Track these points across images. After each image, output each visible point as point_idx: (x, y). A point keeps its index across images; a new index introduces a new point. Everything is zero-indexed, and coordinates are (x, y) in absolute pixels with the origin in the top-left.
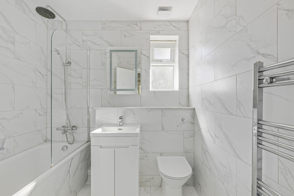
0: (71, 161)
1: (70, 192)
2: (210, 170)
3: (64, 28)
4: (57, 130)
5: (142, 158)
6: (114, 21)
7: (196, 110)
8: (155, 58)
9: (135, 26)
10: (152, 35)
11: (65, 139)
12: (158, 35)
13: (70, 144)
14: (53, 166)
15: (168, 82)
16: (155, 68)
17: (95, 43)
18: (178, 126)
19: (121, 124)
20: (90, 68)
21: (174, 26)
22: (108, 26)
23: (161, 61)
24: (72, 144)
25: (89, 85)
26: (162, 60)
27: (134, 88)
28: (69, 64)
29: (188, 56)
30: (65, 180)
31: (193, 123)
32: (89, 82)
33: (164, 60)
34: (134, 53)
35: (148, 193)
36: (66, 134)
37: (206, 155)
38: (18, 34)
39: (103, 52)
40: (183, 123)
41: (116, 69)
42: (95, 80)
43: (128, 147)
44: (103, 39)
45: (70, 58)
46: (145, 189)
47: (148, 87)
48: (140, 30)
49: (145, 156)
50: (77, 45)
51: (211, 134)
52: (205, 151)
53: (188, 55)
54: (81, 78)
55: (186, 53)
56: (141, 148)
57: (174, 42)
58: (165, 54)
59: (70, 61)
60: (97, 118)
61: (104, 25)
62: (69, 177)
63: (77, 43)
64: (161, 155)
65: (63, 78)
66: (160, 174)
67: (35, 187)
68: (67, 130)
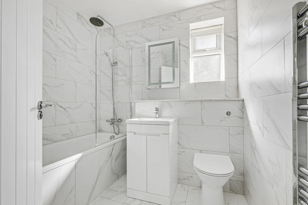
0: (114, 146)
1: (113, 173)
2: (259, 171)
3: (112, 33)
4: (107, 121)
5: (179, 153)
6: (153, 18)
7: (245, 101)
8: (197, 49)
9: (174, 18)
10: (192, 22)
11: (113, 131)
12: (199, 21)
13: (117, 134)
14: (98, 146)
15: (213, 73)
16: (198, 59)
17: (136, 42)
18: (221, 121)
19: (157, 116)
20: (133, 66)
21: (218, 8)
22: (147, 24)
23: (204, 50)
24: (118, 134)
25: (132, 81)
26: (206, 49)
27: (172, 81)
28: (115, 64)
29: (237, 39)
30: (108, 161)
31: (242, 118)
32: (132, 79)
33: (208, 49)
34: (171, 45)
35: (184, 190)
36: (113, 125)
37: (255, 154)
38: (79, 43)
39: (143, 49)
40: (228, 118)
41: (160, 69)
42: (136, 76)
43: (159, 136)
44: (143, 37)
45: (117, 59)
46: (182, 186)
47: (188, 79)
48: (179, 20)
49: (183, 152)
50: (122, 46)
51: (259, 126)
52: (254, 149)
53: (237, 37)
54: (126, 75)
55: (234, 36)
56: (178, 143)
57: (220, 27)
58: (210, 42)
59: (117, 61)
60: (137, 110)
61: (144, 24)
62: (112, 160)
63: (122, 45)
64: (201, 151)
65: (111, 77)
66: (195, 169)
67: (82, 157)
68: (114, 122)
